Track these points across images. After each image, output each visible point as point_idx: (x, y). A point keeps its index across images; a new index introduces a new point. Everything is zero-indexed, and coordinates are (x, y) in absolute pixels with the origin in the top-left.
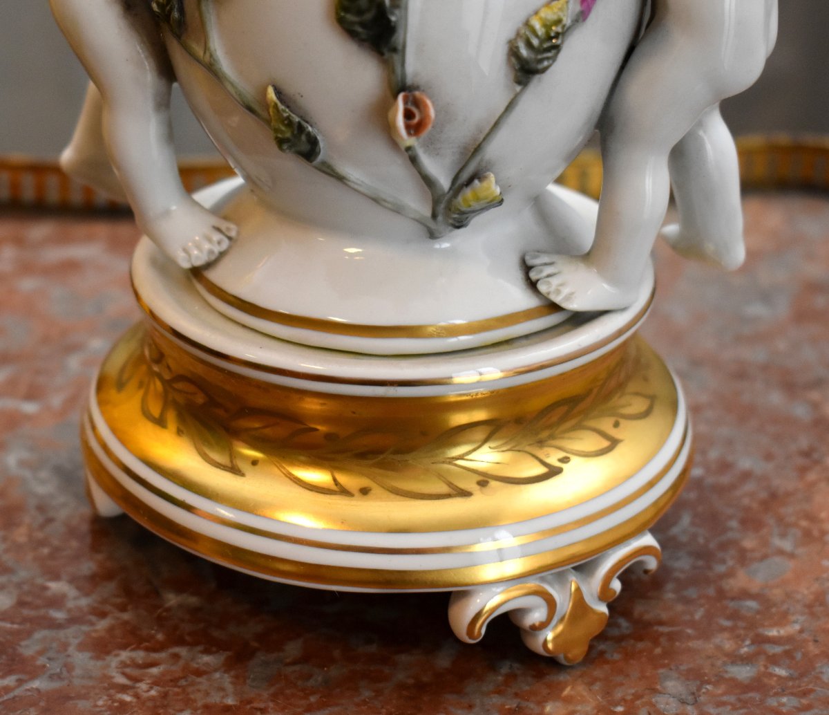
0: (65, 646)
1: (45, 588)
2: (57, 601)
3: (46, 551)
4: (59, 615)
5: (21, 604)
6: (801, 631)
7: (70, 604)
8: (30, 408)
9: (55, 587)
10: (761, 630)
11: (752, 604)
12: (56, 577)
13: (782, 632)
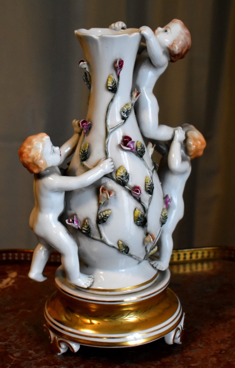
0: (31, 364)
1: (28, 352)
2: (31, 355)
3: (29, 344)
4: (30, 358)
5: (22, 355)
6: (199, 365)
7: (33, 355)
8: (29, 311)
9: (30, 352)
10: (190, 364)
11: (190, 359)
12: (31, 350)
13: (195, 365)
